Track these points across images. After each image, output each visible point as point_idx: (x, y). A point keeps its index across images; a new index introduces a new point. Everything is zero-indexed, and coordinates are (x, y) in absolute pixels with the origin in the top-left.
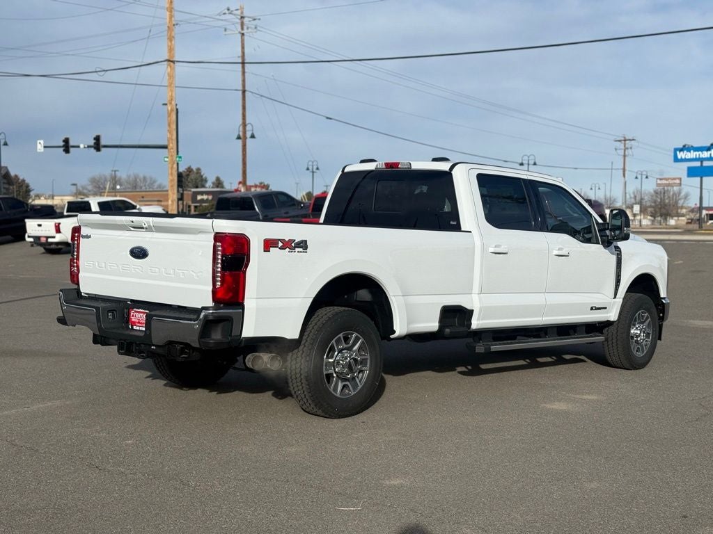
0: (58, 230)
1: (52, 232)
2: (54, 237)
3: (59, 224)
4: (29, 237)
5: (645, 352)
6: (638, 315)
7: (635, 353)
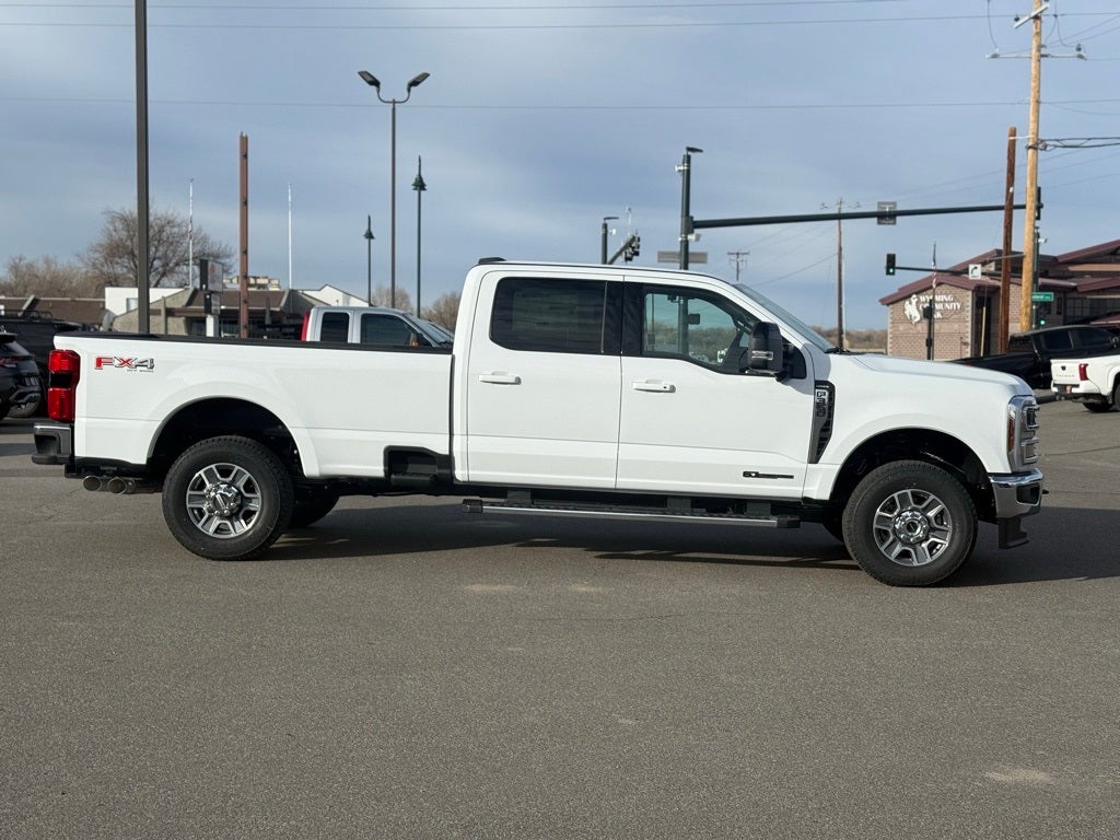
0: (1084, 376)
1: (1076, 379)
2: (1077, 386)
3: (1086, 365)
4: (1055, 385)
5: (929, 560)
6: (899, 496)
7: (892, 559)
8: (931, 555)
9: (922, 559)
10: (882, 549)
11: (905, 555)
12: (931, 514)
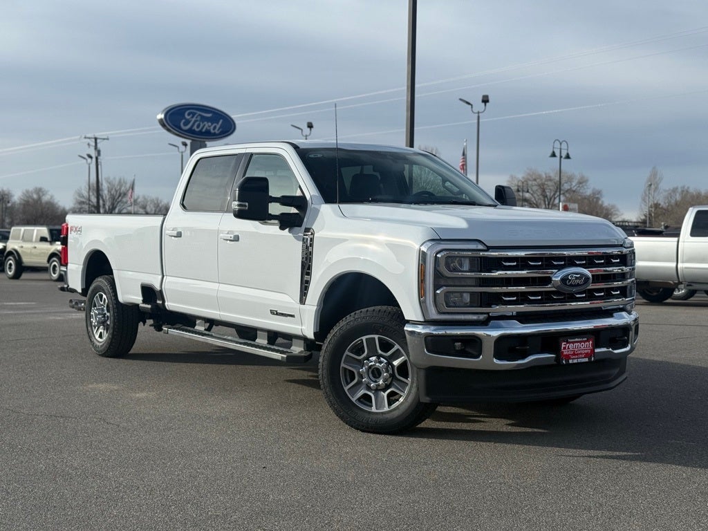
5: (386, 409)
6: (366, 339)
7: (354, 400)
8: (390, 404)
9: (381, 407)
10: (346, 389)
11: (366, 399)
12: (396, 363)
